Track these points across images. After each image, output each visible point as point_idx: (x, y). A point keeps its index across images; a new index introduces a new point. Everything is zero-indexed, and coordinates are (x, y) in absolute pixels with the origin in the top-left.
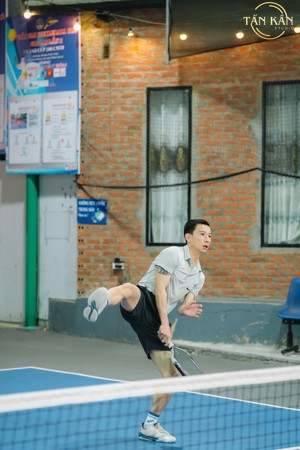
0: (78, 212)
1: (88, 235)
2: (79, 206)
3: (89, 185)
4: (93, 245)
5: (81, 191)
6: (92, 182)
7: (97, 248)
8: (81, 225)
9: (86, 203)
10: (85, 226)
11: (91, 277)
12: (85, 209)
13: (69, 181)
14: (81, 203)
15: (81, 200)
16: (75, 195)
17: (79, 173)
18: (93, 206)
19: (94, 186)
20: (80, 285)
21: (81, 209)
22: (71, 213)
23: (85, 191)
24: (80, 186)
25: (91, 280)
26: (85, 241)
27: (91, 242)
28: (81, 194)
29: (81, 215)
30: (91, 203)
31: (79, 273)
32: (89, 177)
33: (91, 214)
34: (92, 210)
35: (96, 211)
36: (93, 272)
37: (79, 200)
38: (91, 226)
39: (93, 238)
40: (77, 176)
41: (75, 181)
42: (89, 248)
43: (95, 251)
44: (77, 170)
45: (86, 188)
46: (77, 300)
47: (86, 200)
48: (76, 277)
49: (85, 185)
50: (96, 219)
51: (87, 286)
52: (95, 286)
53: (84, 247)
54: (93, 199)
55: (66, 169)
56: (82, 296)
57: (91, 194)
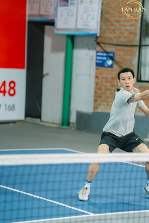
0: (97, 59)
1: (102, 74)
2: (97, 56)
3: (104, 43)
4: (104, 80)
5: (99, 46)
6: (106, 42)
7: (106, 82)
8: (98, 67)
9: (101, 54)
10: (100, 68)
11: (102, 99)
12: (101, 58)
13: (92, 40)
14: (98, 54)
15: (99, 52)
16: (95, 49)
18: (105, 56)
19: (107, 44)
20: (95, 104)
21: (99, 58)
22: (92, 59)
23: (101, 47)
24: (98, 44)
25: (102, 101)
26: (100, 77)
27: (103, 78)
28: (99, 48)
29: (98, 62)
30: (105, 54)
31: (95, 96)
32: (104, 38)
33: (104, 61)
34: (105, 58)
35: (107, 59)
36: (103, 96)
37: (97, 52)
38: (104, 69)
39: (105, 75)
40: (97, 37)
41: (96, 41)
42: (102, 82)
43: (106, 84)
44: (97, 34)
45: (102, 45)
46: (94, 113)
47: (101, 52)
48: (92, 99)
49: (102, 43)
50: (107, 64)
51: (100, 105)
52: (104, 105)
53: (99, 81)
54: (107, 53)
55: (91, 33)
56: (96, 111)
57: (105, 49)
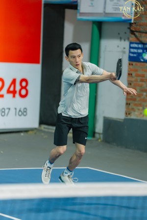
0: (130, 52)
1: (136, 71)
2: (131, 48)
3: (140, 32)
4: (139, 79)
5: (133, 36)
6: (142, 30)
7: (142, 81)
8: (131, 63)
9: (136, 46)
10: (134, 63)
11: (136, 102)
12: (135, 51)
13: (124, 28)
14: (133, 45)
15: (133, 43)
16: (128, 39)
17: (132, 21)
18: (141, 48)
19: (143, 33)
20: (127, 108)
21: (132, 50)
22: (124, 52)
23: (136, 36)
24: (132, 32)
25: (136, 105)
26: (134, 75)
27: (138, 75)
28: (133, 38)
29: (132, 55)
30: (140, 46)
31: (127, 99)
32: (140, 25)
33: (140, 55)
34: (140, 51)
35: (143, 52)
36: (138, 99)
37: (131, 43)
38: (139, 64)
39: (140, 73)
40: (131, 24)
41: (129, 28)
42: (136, 81)
43: (141, 83)
44: (131, 20)
45: (137, 34)
46: (125, 120)
47: (136, 43)
48: (124, 102)
49: (137, 32)
50: (143, 58)
51: (133, 109)
52: (139, 110)
53: (133, 79)
54: (141, 43)
55: (123, 18)
56: (129, 117)
57: (141, 39)
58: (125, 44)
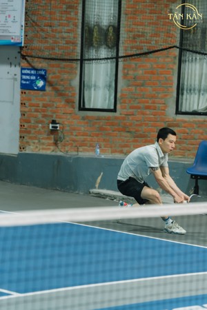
0: (22, 79)
1: (30, 100)
2: (22, 74)
3: (32, 56)
4: (33, 108)
5: (24, 61)
6: (34, 54)
7: (37, 111)
8: (24, 91)
9: (28, 72)
10: (27, 91)
11: (31, 135)
12: (28, 77)
13: (14, 53)
14: (24, 72)
15: (25, 69)
16: (19, 64)
17: (23, 45)
18: (34, 75)
19: (35, 57)
20: (21, 142)
21: (24, 77)
22: (15, 79)
23: (28, 61)
24: (24, 57)
25: (30, 138)
26: (27, 104)
27: (31, 105)
28: (24, 64)
29: (24, 82)
30: (33, 72)
31: (21, 132)
32: (32, 49)
33: (33, 82)
34: (33, 78)
35: (37, 79)
36: (33, 131)
37: (22, 69)
38: (32, 92)
39: (34, 102)
40: (21, 48)
41: (19, 52)
42: (30, 111)
43: (35, 113)
44: (21, 43)
45: (28, 59)
46: (19, 154)
47: (28, 69)
48: (18, 135)
49: (28, 56)
50: (36, 86)
51: (27, 142)
52: (34, 143)
53: (26, 109)
54: (34, 69)
55: (12, 41)
56: (23, 152)
57: (33, 64)
58: (17, 70)
